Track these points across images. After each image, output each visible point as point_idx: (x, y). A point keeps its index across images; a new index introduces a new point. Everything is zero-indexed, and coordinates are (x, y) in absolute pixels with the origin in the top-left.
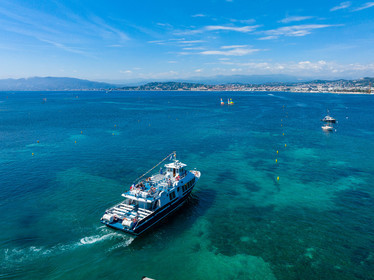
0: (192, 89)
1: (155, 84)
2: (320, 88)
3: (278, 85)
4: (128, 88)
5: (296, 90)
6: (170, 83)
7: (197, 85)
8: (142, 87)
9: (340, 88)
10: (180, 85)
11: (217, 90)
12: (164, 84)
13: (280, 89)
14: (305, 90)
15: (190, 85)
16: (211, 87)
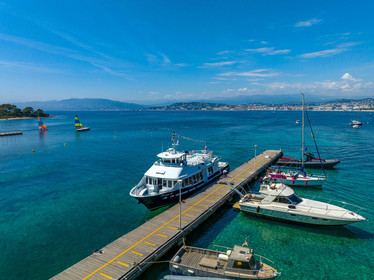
0: (216, 109)
1: (181, 104)
2: (344, 107)
4: (155, 108)
5: (319, 109)
6: (193, 103)
7: (219, 105)
8: (168, 107)
9: (367, 107)
10: (203, 105)
11: (240, 108)
12: (189, 104)
14: (329, 109)
15: (213, 105)
16: (233, 107)
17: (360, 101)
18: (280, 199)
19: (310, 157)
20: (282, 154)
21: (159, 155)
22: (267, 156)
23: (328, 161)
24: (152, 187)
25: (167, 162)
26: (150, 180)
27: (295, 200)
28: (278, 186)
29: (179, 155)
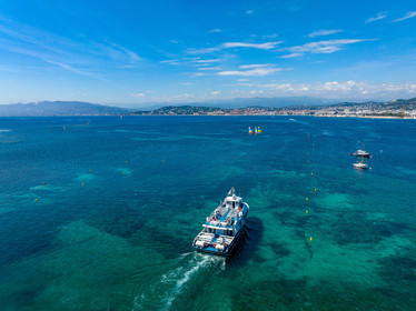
0: (209, 114)
1: (170, 108)
2: (347, 112)
3: (302, 108)
4: (140, 112)
5: (319, 114)
6: (184, 107)
7: (214, 109)
8: (155, 112)
9: (370, 112)
10: (195, 109)
11: (236, 114)
12: (179, 108)
13: (303, 113)
14: (331, 114)
15: (206, 109)
16: (228, 112)
17: (363, 105)
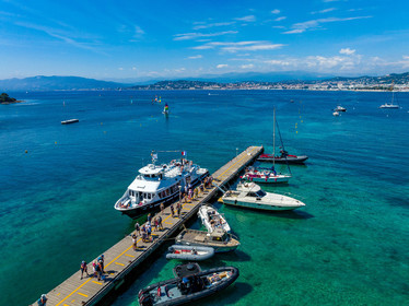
1: (165, 83)
2: (340, 86)
3: (296, 83)
4: (137, 87)
5: (313, 88)
6: (181, 82)
7: (209, 84)
8: (152, 86)
9: (363, 86)
10: (191, 83)
11: (231, 88)
12: (175, 82)
13: (297, 87)
14: (324, 88)
15: (202, 83)
16: (224, 86)
18: (251, 194)
19: (285, 154)
20: (263, 150)
21: (140, 171)
22: (249, 153)
23: (299, 157)
24: (134, 199)
25: (147, 177)
26: (132, 193)
27: (261, 194)
28: (250, 184)
29: (158, 170)
